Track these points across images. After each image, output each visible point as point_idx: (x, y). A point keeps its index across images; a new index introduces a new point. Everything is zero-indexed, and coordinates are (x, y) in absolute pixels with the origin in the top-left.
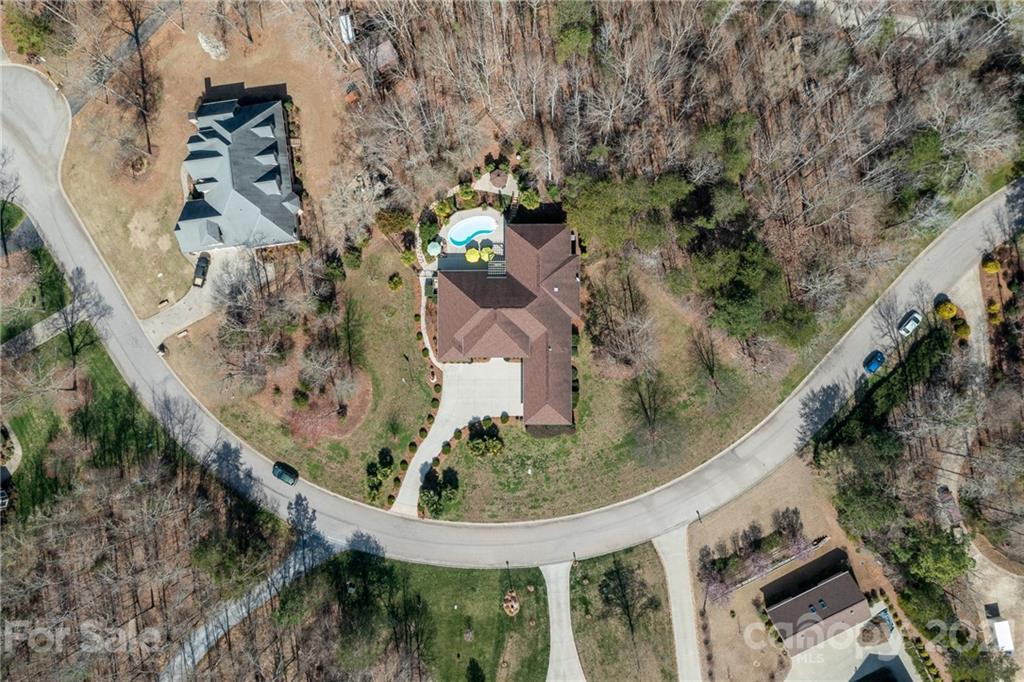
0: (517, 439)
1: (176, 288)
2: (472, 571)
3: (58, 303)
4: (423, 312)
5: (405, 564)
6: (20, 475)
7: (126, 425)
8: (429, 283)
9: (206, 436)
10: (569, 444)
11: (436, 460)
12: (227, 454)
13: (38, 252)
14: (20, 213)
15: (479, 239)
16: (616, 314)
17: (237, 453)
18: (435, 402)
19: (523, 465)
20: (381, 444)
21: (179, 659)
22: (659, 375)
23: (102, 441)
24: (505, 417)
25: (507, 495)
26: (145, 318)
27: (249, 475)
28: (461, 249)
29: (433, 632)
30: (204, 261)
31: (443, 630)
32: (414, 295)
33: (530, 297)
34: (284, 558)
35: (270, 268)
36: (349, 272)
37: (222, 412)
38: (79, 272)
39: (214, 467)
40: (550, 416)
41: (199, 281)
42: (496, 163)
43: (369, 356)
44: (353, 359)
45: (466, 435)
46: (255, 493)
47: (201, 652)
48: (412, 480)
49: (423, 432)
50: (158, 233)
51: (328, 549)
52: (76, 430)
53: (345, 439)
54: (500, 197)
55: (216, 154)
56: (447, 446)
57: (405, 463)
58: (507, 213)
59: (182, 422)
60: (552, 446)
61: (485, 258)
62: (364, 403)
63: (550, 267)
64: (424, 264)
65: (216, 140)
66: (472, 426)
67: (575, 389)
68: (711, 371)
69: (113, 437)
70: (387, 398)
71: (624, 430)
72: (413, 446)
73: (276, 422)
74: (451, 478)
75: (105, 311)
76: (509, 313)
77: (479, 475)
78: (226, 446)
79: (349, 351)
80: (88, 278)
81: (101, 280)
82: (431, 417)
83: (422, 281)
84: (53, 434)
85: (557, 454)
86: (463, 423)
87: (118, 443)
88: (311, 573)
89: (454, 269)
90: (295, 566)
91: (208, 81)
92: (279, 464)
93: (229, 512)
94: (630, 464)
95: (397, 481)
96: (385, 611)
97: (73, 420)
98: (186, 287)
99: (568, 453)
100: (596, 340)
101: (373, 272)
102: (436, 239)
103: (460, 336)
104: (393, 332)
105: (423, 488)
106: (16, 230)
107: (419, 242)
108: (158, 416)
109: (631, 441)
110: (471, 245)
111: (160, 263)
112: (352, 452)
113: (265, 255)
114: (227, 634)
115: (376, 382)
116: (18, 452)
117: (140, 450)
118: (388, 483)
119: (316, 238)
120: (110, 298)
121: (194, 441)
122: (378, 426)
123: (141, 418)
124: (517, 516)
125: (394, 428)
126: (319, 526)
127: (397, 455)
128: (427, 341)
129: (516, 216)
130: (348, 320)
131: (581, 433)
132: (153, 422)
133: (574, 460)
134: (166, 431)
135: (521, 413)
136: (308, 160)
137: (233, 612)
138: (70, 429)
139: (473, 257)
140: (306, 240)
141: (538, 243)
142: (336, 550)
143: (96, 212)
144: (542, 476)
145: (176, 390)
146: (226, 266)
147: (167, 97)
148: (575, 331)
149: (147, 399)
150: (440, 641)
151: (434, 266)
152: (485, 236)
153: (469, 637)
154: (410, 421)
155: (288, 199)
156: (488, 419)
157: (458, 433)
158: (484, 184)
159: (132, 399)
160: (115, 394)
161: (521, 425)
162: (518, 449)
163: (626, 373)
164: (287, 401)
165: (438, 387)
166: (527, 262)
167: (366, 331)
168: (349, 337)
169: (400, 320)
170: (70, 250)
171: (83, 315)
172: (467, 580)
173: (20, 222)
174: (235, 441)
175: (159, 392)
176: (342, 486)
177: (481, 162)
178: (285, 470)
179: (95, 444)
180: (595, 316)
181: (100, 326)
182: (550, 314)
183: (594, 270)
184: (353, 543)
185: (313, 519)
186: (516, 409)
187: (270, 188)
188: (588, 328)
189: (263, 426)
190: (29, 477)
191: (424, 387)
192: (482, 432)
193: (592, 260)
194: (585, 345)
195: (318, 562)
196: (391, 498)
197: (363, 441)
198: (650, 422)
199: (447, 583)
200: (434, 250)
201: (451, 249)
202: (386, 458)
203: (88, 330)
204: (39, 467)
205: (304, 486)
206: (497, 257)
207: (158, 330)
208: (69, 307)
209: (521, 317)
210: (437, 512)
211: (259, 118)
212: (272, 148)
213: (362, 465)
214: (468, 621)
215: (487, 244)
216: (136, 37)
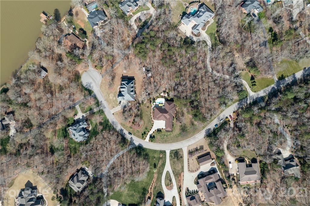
0: (164, 132)
1: (116, 105)
2: (156, 150)
3: (98, 106)
4: (152, 112)
5: (146, 148)
6: (91, 130)
7: (107, 125)
8: (153, 108)
9: (119, 127)
10: (171, 133)
11: (152, 134)
12: (122, 130)
13: (95, 98)
14: (93, 92)
15: (161, 102)
16: (180, 115)
17: (123, 130)
18: (153, 126)
19: (164, 136)
20: (144, 131)
21: (112, 159)
22: (185, 124)
23: (103, 127)
24: (162, 129)
25: (162, 140)
26: (111, 109)
27: (124, 133)
28: (158, 104)
29: (149, 158)
30: (120, 102)
31: (151, 158)
32: (151, 110)
33: (168, 112)
34: (129, 146)
35: (130, 104)
36: (141, 106)
37: (121, 124)
38: (101, 101)
39: (120, 132)
40: (169, 129)
41: (119, 105)
42: (164, 92)
43: (143, 118)
44: (141, 118)
45: (157, 131)
46: (125, 136)
47: (116, 158)
48: (148, 136)
49: (150, 130)
50: (114, 97)
51: (135, 145)
52: (100, 125)
53: (139, 130)
54: (164, 96)
55: (125, 88)
56: (154, 132)
57: (147, 134)
58: (165, 99)
59: (115, 125)
60: (169, 133)
61: (162, 106)
62: (142, 125)
63: (171, 108)
64: (153, 105)
65: (125, 86)
66: (157, 129)
67: (173, 126)
68: (193, 125)
69: (105, 126)
70: (146, 124)
71: (180, 132)
72: (149, 132)
73: (129, 126)
74: (154, 137)
75: (105, 108)
76: (165, 114)
77: (158, 136)
78: (121, 129)
79: (141, 117)
80: (103, 102)
81: (105, 103)
82: (152, 128)
83: (152, 108)
84: (96, 125)
85: (169, 135)
86: (156, 129)
87: (106, 127)
88: (133, 148)
89: (157, 107)
90: (130, 147)
91: (123, 75)
92: (129, 132)
93: (121, 138)
94: (180, 137)
95: (146, 136)
96: (143, 155)
97: (99, 123)
98: (117, 105)
99: (171, 135)
100: (176, 119)
101: (145, 106)
102: (155, 102)
103: (157, 117)
104: (147, 115)
105: (150, 138)
106: (92, 94)
107: (152, 102)
108: (112, 123)
109: (180, 134)
110: (160, 103)
111: (114, 102)
112: (140, 132)
113: (129, 102)
114: (120, 156)
115: (144, 122)
116: (91, 127)
117: (109, 128)
118: (145, 137)
119: (137, 100)
120: (106, 106)
121: (117, 128)
122: (144, 128)
123: (109, 124)
124: (163, 143)
125: (146, 129)
126: (134, 142)
127: (146, 133)
128: (152, 117)
129: (167, 100)
130: (141, 113)
131: (173, 132)
132: (111, 124)
133: (172, 136)
134: (113, 126)
135: (165, 128)
136: (136, 88)
137: (121, 153)
138: (99, 125)
139: (160, 105)
140: (136, 100)
141: (169, 105)
142: (136, 145)
143: (104, 93)
144: (167, 138)
145: (115, 120)
146: (123, 103)
147: (116, 77)
148: (174, 117)
149: (110, 121)
150: (150, 160)
151: (154, 106)
152: (162, 102)
153: (155, 159)
154: (149, 128)
155: (134, 95)
156: (160, 129)
157: (155, 130)
158: (162, 94)
159: (108, 121)
160: (106, 120)
161: (165, 130)
162: (164, 133)
163: (180, 124)
164: (131, 123)
165: (153, 123)
166: (167, 107)
167: (143, 114)
168: (141, 115)
169: (148, 113)
170: (100, 98)
171: (102, 108)
172: (155, 151)
173: (93, 93)
174: (123, 128)
175: (112, 120)
176: (138, 136)
177: (162, 91)
178: (130, 133)
179: (102, 127)
180: (177, 115)
181: (104, 110)
182: (170, 115)
183: (177, 109)
184: (139, 145)
185: (133, 141)
186: (164, 128)
187: (132, 93)
188: (175, 117)
189: (127, 127)
190: (92, 131)
191: (151, 123)
192: (159, 130)
193: (177, 107)
194: (175, 119)
195: (134, 147)
196: (145, 139)
197: (142, 130)
198: (183, 131)
199: (152, 152)
200: (154, 104)
201: (157, 103)
202: (145, 133)
203: (102, 110)
204: (94, 130)
205: (132, 136)
206: (164, 106)
207: (113, 111)
208: (99, 107)
209: (166, 115)
210: (152, 141)
211: (131, 83)
212: (132, 87)
213: (141, 134)
214: (155, 157)
215: (162, 103)
216: (112, 67)
